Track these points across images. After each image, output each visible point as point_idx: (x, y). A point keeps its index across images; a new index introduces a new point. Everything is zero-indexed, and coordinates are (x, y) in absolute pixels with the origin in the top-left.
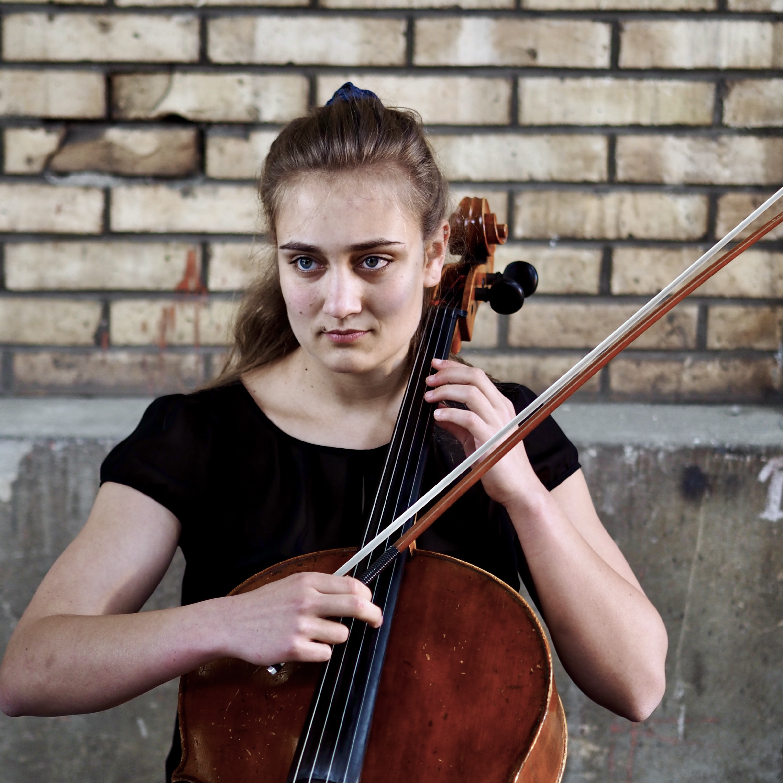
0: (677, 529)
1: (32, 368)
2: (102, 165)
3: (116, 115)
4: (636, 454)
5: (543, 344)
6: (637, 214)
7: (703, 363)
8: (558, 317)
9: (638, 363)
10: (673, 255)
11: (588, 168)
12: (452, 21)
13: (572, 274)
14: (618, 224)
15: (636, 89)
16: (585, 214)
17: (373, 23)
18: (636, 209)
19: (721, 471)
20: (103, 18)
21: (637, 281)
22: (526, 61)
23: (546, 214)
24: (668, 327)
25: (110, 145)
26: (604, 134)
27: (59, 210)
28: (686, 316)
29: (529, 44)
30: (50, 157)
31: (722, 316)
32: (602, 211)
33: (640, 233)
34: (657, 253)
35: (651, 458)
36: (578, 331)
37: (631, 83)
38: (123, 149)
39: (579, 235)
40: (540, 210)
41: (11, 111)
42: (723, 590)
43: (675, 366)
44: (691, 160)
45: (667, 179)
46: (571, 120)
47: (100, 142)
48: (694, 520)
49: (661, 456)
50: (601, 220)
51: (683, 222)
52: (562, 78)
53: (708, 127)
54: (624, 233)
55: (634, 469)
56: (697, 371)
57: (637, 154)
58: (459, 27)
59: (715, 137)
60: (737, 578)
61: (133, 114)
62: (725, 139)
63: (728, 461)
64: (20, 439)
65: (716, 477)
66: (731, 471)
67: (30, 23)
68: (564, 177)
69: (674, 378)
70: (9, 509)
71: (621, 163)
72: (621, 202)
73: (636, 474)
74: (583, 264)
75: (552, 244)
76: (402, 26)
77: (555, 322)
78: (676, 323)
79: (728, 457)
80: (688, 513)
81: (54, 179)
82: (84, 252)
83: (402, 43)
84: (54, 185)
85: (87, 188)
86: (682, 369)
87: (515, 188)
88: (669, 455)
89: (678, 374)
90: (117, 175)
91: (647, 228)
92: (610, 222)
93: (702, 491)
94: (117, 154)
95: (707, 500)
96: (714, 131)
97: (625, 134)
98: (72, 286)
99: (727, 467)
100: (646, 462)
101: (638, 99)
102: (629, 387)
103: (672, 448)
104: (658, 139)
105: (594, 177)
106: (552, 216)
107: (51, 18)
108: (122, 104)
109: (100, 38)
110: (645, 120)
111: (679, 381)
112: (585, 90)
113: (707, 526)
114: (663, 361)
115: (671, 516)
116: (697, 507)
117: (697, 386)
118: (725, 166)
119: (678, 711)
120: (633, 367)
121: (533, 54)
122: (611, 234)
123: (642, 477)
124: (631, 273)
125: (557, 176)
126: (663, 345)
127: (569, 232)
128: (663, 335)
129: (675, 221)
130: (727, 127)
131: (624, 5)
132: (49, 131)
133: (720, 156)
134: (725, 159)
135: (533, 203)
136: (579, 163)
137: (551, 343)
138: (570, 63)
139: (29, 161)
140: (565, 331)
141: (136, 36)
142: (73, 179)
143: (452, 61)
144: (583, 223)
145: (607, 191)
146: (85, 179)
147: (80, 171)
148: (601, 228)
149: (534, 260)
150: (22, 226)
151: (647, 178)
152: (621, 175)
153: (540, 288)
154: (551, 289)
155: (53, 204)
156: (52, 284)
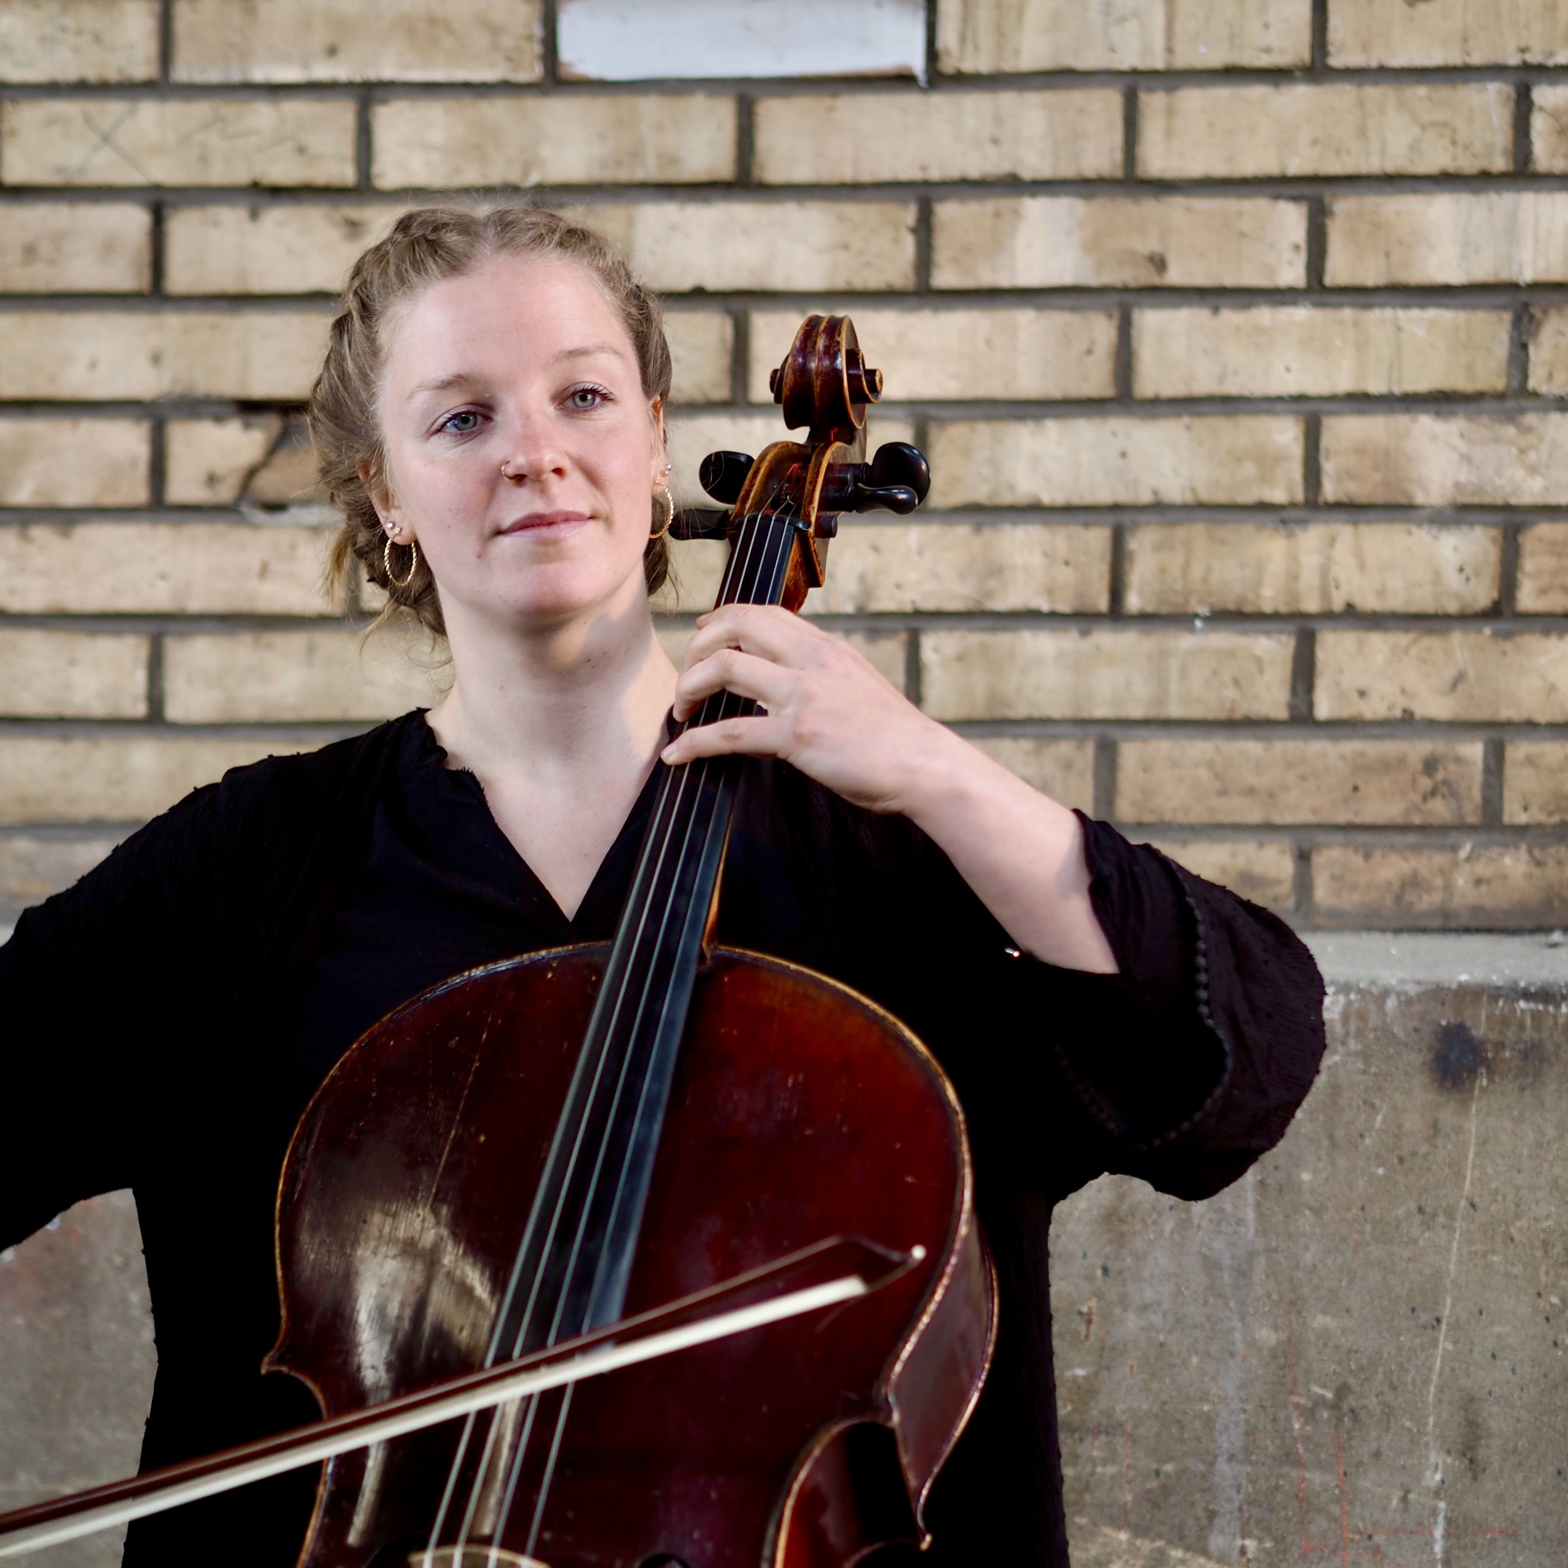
0: (1424, 1149)
4: (1341, 1002)
5: (1181, 818)
6: (1362, 565)
7: (1494, 852)
8: (1210, 765)
9: (1367, 854)
10: (1433, 643)
11: (1265, 479)
12: (1004, 204)
13: (1236, 682)
14: (1326, 585)
15: (1356, 324)
16: (1260, 567)
17: (853, 210)
18: (1358, 554)
19: (1511, 1034)
20: (353, 212)
21: (1363, 694)
22: (1148, 277)
23: (1186, 568)
24: (1426, 783)
26: (1296, 413)
27: (264, 571)
28: (1459, 760)
29: (1151, 244)
30: (252, 473)
31: (1530, 761)
32: (1293, 559)
33: (1368, 602)
34: (1402, 639)
35: (1372, 1008)
36: (1250, 791)
37: (1348, 313)
39: (1250, 606)
40: (1175, 561)
41: (179, 389)
42: (1517, 1270)
43: (1440, 859)
44: (1467, 459)
45: (1420, 498)
46: (1232, 388)
48: (1458, 1130)
49: (1391, 1003)
50: (1293, 577)
51: (1453, 580)
52: (1215, 308)
53: (1500, 396)
54: (1338, 602)
55: (1339, 1028)
56: (1482, 869)
57: (1361, 450)
58: (1016, 213)
59: (1511, 417)
60: (1546, 1245)
62: (1531, 419)
63: (1523, 1011)
65: (1500, 1046)
66: (1529, 1034)
67: (216, 224)
68: (1221, 497)
69: (1438, 881)
71: (1329, 467)
72: (1332, 540)
73: (1344, 1040)
74: (1259, 663)
75: (1198, 624)
76: (910, 215)
77: (1204, 774)
78: (1440, 775)
79: (1522, 1004)
80: (1447, 1116)
81: (260, 517)
82: (311, 650)
83: (909, 245)
84: (254, 526)
85: (316, 530)
86: (1455, 863)
87: (1126, 518)
88: (1407, 1002)
89: (1446, 874)
91: (1382, 593)
92: (1309, 579)
93: (1473, 1072)
95: (1483, 1090)
96: (1511, 404)
97: (1338, 413)
98: (289, 716)
99: (1522, 1027)
100: (1362, 1017)
101: (1361, 346)
102: (1350, 901)
103: (1412, 990)
104: (1401, 420)
105: (1278, 496)
106: (1197, 572)
107: (254, 215)
110: (1376, 386)
111: (1448, 888)
112: (1258, 330)
113: (1484, 1142)
114: (1416, 849)
115: (1413, 1123)
116: (1465, 1104)
117: (1484, 897)
118: (1533, 470)
119: (1434, 1512)
120: (1358, 860)
121: (1159, 263)
122: (1311, 605)
123: (1354, 1045)
124: (1351, 680)
125: (1207, 494)
126: (1417, 820)
127: (1229, 602)
128: (1416, 798)
129: (1437, 575)
130: (1535, 395)
131: (1334, 165)
132: (247, 426)
133: (1523, 451)
134: (1532, 456)
135: (1158, 547)
136: (1249, 469)
137: (1198, 815)
138: (1229, 281)
139: (212, 480)
140: (1223, 792)
142: (294, 514)
143: (1004, 281)
144: (1258, 583)
145: (1303, 523)
146: (315, 514)
147: (306, 501)
148: (1294, 595)
149: (1163, 654)
150: (195, 604)
151: (1380, 497)
152: (1330, 491)
153: (1175, 711)
154: (1196, 712)
155: (253, 559)
156: (250, 712)
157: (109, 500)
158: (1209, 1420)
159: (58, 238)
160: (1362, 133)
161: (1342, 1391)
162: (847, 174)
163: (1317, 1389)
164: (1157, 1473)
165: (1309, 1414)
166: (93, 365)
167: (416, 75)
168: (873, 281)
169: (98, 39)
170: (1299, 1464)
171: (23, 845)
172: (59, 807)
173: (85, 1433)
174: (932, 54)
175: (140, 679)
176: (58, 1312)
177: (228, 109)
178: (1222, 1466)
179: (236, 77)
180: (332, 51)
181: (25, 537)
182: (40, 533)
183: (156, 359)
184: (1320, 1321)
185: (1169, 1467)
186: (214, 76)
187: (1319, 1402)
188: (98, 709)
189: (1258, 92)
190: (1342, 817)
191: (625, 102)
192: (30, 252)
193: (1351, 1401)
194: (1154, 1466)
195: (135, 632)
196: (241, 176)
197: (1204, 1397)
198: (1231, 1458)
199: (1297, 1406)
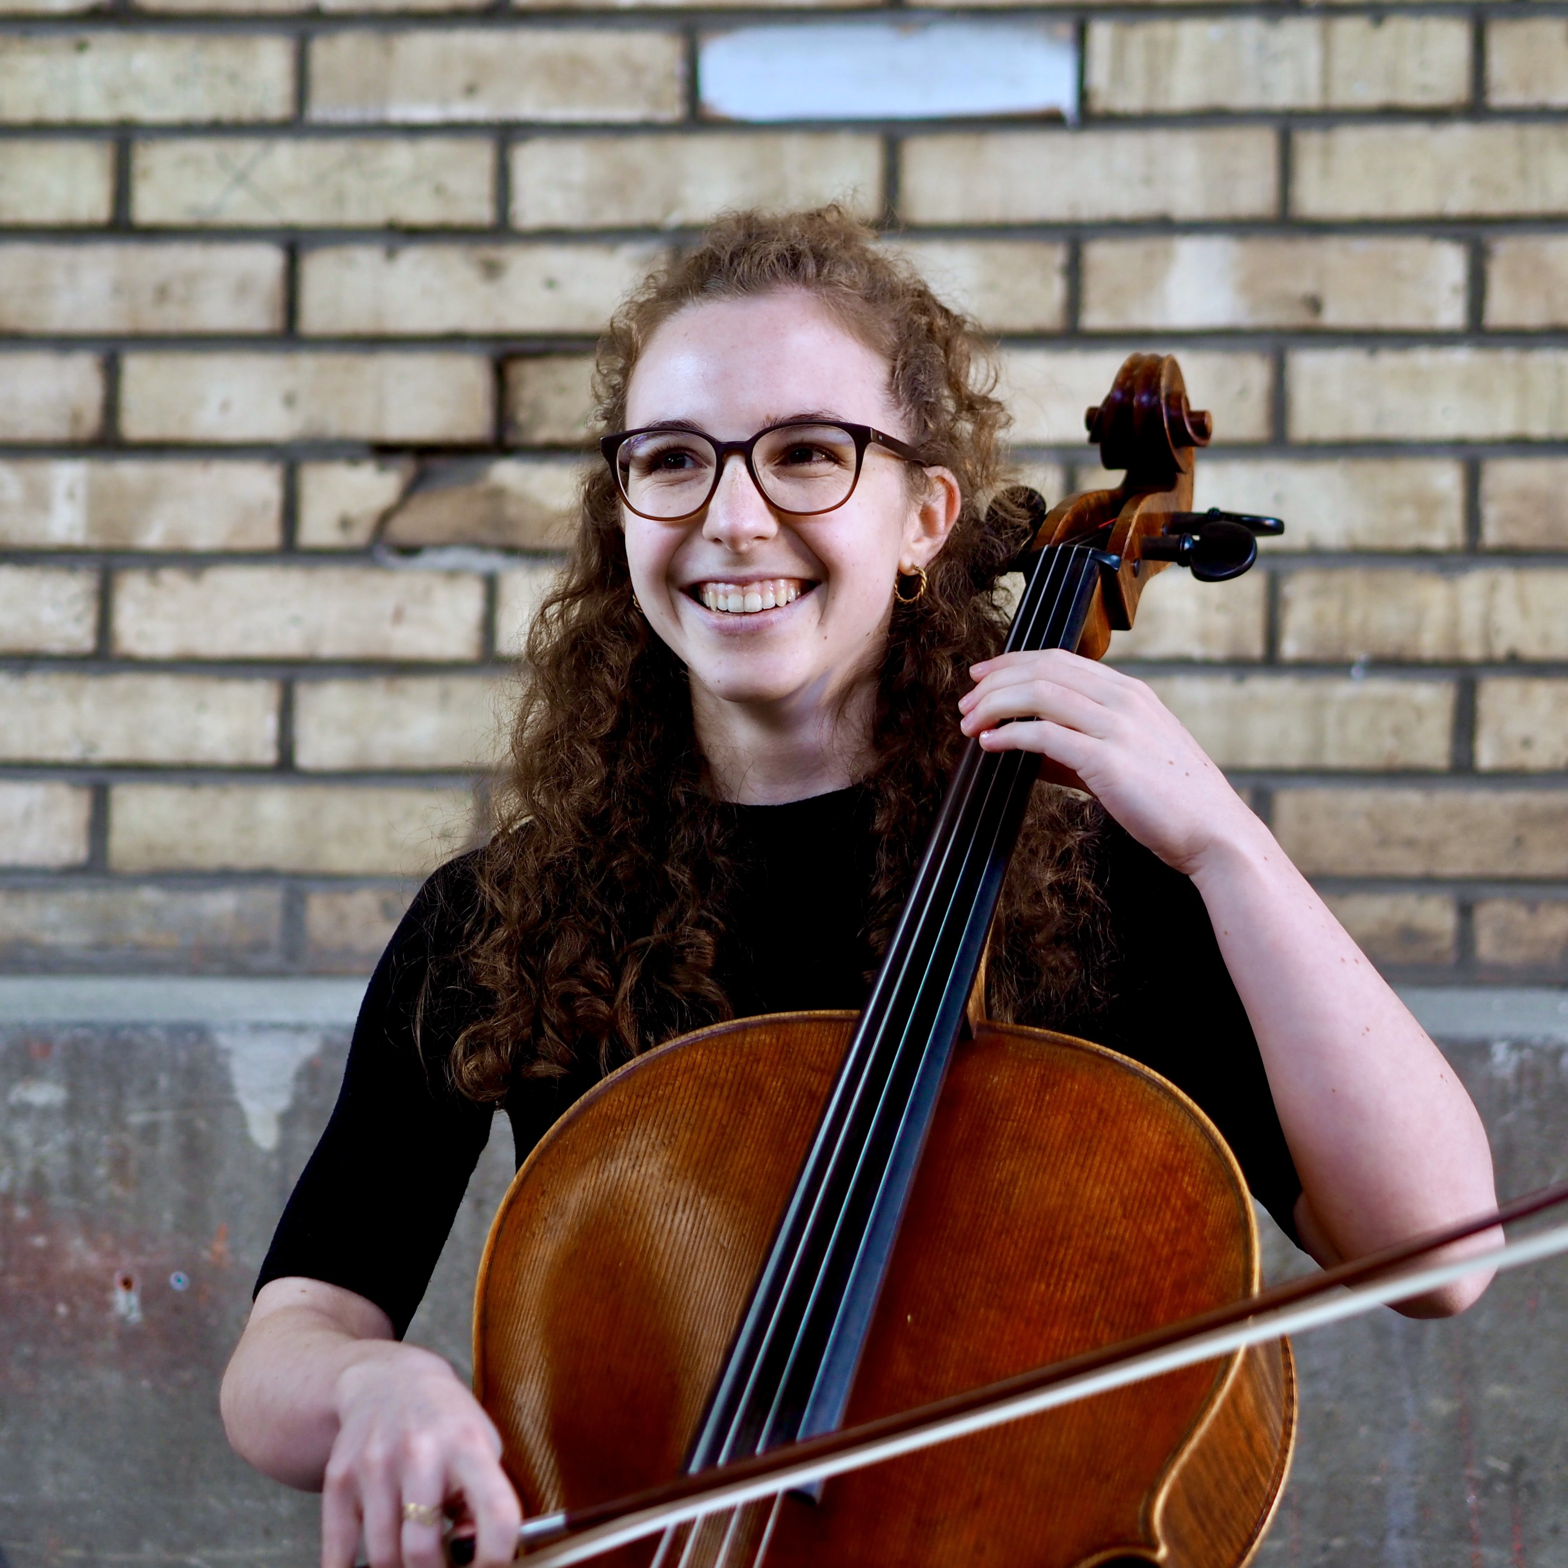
1: (342, 920)
2: (485, 534)
3: (511, 438)
4: (1514, 1058)
5: (1340, 869)
6: (1525, 611)
8: (1369, 816)
9: (1533, 907)
11: (1426, 522)
12: (1156, 244)
13: (1397, 732)
14: (1488, 634)
15: (1519, 368)
16: (1420, 613)
17: (1002, 252)
18: (1522, 602)
20: (490, 252)
21: (1527, 743)
22: (1301, 318)
23: (1344, 614)
25: (498, 494)
26: (1456, 457)
27: (398, 616)
29: (1305, 286)
30: (385, 517)
32: (1454, 606)
33: (1532, 649)
35: (1547, 1067)
36: (1410, 843)
37: (1509, 357)
38: (522, 499)
39: (1409, 653)
40: (1332, 609)
41: (312, 431)
46: (1392, 429)
47: (481, 487)
50: (1454, 624)
52: (1373, 351)
54: (1500, 649)
55: (1512, 1088)
57: (1524, 495)
58: (1169, 254)
61: (543, 435)
64: (300, 1029)
67: (351, 264)
68: (1379, 541)
70: (275, 1165)
71: (1491, 513)
72: (1493, 588)
73: (1517, 1098)
74: (1420, 713)
75: (1357, 672)
76: (1058, 255)
77: (1362, 826)
81: (393, 560)
82: (445, 697)
83: (1058, 286)
84: (389, 570)
85: (453, 574)
87: (1281, 564)
90: (511, 551)
91: (1546, 639)
92: (1470, 627)
94: (512, 511)
97: (1499, 458)
98: (421, 762)
100: (1537, 1074)
101: (1523, 388)
102: (1514, 956)
105: (1438, 539)
106: (1355, 617)
107: (390, 255)
108: (523, 415)
109: (483, 290)
110: (1538, 429)
112: (1417, 373)
120: (1521, 914)
121: (1315, 304)
122: (1473, 651)
123: (1528, 1104)
124: (1516, 728)
125: (1365, 539)
127: (1389, 649)
131: (1494, 206)
132: (382, 468)
135: (1318, 593)
136: (1408, 515)
137: (1357, 867)
138: (1388, 320)
139: (345, 524)
140: (1384, 842)
141: (551, 284)
142: (428, 559)
144: (1417, 630)
145: (1464, 568)
146: (452, 558)
147: (442, 546)
148: (1453, 640)
149: (1319, 704)
150: (329, 649)
151: (1544, 541)
152: (1492, 536)
153: (1333, 759)
154: (1354, 761)
155: (388, 605)
156: (382, 758)
157: (242, 543)
158: (1379, 1494)
159: (191, 279)
160: (1523, 173)
161: (1519, 1464)
162: (994, 213)
163: (1493, 1462)
164: (1325, 1549)
165: (1485, 1487)
166: (225, 406)
167: (557, 113)
168: (1022, 321)
169: (233, 78)
170: (1474, 1539)
171: (150, 895)
172: (187, 856)
173: (212, 1501)
174: (1083, 94)
175: (269, 725)
176: (186, 1375)
177: (366, 148)
178: (1394, 1542)
179: (372, 114)
180: (471, 90)
181: (155, 582)
182: (170, 577)
183: (290, 400)
184: (1497, 1391)
185: (1338, 1542)
186: (350, 114)
187: (1495, 1476)
188: (227, 755)
189: (1415, 132)
190: (1506, 868)
191: (768, 143)
192: (162, 293)
193: (1527, 1475)
194: (1321, 1541)
195: (266, 676)
196: (376, 215)
197: (1373, 1469)
198: (1403, 1533)
199: (1471, 1479)
